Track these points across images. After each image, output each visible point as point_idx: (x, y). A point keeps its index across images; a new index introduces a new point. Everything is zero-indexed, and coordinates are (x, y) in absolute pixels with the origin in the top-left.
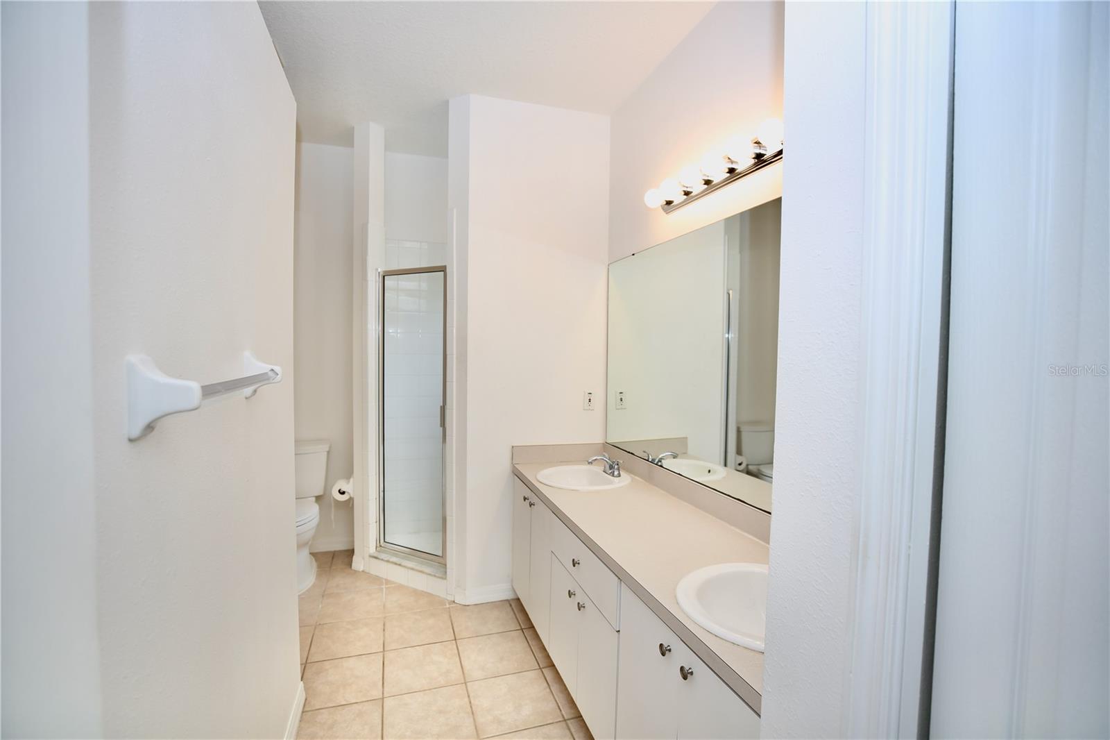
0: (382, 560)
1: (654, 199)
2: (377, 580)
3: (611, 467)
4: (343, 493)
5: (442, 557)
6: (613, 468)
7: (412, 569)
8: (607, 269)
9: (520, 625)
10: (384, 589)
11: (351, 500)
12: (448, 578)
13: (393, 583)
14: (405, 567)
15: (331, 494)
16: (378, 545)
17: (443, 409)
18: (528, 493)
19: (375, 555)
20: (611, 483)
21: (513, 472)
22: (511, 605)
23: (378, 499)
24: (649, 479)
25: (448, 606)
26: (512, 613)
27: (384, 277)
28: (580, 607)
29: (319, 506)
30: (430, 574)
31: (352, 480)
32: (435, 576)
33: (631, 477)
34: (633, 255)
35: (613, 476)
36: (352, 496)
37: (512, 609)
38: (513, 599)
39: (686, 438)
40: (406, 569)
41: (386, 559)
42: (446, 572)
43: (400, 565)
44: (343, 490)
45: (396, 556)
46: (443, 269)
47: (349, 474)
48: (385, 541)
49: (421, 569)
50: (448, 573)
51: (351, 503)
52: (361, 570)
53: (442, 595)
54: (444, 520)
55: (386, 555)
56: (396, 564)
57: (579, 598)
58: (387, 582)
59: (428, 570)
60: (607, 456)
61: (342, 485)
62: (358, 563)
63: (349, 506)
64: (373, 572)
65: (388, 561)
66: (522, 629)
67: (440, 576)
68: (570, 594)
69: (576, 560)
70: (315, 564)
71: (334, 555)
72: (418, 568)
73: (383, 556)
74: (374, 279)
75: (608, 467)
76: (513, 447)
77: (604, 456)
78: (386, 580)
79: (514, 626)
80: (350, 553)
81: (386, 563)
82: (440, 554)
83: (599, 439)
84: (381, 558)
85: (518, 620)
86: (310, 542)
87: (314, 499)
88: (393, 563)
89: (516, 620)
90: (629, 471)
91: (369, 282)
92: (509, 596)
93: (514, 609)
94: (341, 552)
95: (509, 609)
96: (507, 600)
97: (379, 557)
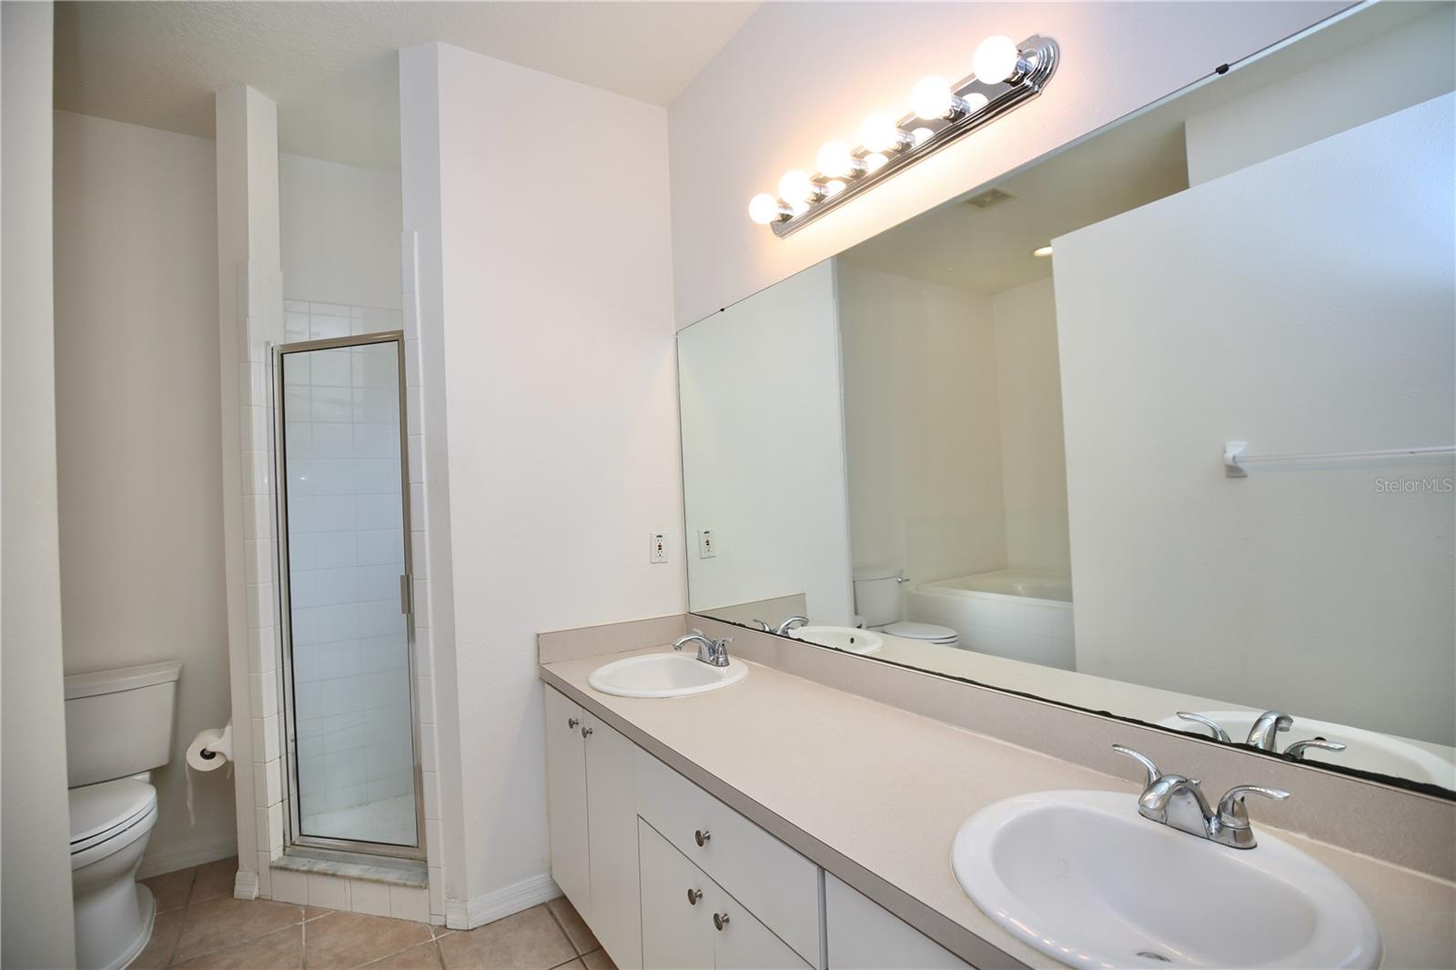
0: (297, 871)
1: (762, 210)
2: (288, 911)
3: (713, 651)
4: (212, 755)
5: (417, 847)
6: (716, 653)
7: (360, 879)
8: (673, 340)
9: (575, 950)
10: (304, 928)
11: (228, 766)
12: (431, 885)
13: (324, 911)
14: (344, 877)
15: (185, 760)
16: (288, 844)
17: (407, 582)
18: (577, 713)
19: (282, 864)
20: (719, 677)
21: (541, 678)
22: (551, 913)
23: (284, 758)
24: (778, 663)
25: (434, 939)
26: (556, 927)
27: (282, 355)
28: (720, 922)
29: (157, 790)
30: (395, 884)
31: (228, 729)
32: (405, 885)
33: (748, 664)
34: (723, 310)
35: (717, 665)
36: (230, 759)
37: (556, 920)
38: (554, 900)
39: (804, 594)
40: (348, 882)
41: (305, 868)
42: (427, 874)
43: (334, 875)
44: (211, 748)
45: (325, 858)
46: (397, 338)
47: (221, 718)
48: (301, 835)
49: (375, 877)
50: (430, 875)
51: (229, 772)
52: (255, 894)
53: (423, 918)
54: (418, 772)
55: (305, 860)
56: (326, 874)
57: (713, 903)
58: (310, 911)
59: (392, 876)
60: (700, 632)
61: (211, 741)
62: (248, 885)
63: (225, 778)
64: (281, 895)
65: (309, 872)
66: (579, 957)
67: (416, 884)
68: (693, 897)
69: (703, 832)
70: (151, 902)
71: (196, 875)
72: (372, 873)
73: (301, 863)
74: (263, 361)
75: (705, 650)
76: (538, 635)
77: (697, 633)
78: (307, 908)
79: (564, 953)
80: (229, 865)
81: (304, 878)
82: (413, 842)
83: (676, 609)
84: (295, 867)
85: (569, 940)
86: (138, 864)
87: (147, 776)
88: (319, 873)
89: (565, 941)
90: (740, 655)
91: (253, 365)
92: (546, 895)
93: (561, 921)
94: (211, 865)
95: (550, 921)
96: (544, 904)
97: (291, 867)
